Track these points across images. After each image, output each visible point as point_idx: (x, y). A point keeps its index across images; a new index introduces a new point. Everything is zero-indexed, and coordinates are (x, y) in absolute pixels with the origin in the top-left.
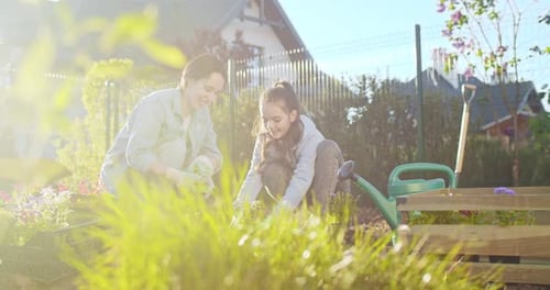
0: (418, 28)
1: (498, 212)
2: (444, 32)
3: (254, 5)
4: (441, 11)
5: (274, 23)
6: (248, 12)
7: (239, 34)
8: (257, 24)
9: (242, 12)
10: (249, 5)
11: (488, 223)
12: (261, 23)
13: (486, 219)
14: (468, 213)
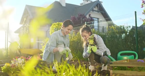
0: (136, 12)
1: (138, 67)
2: (143, 13)
3: (96, 7)
4: (142, 7)
5: (102, 12)
6: (95, 9)
7: (90, 15)
8: (97, 12)
9: (93, 9)
10: (95, 7)
11: (135, 70)
12: (98, 12)
13: (135, 69)
14: (130, 67)
